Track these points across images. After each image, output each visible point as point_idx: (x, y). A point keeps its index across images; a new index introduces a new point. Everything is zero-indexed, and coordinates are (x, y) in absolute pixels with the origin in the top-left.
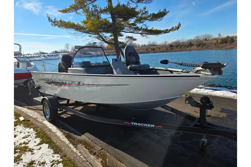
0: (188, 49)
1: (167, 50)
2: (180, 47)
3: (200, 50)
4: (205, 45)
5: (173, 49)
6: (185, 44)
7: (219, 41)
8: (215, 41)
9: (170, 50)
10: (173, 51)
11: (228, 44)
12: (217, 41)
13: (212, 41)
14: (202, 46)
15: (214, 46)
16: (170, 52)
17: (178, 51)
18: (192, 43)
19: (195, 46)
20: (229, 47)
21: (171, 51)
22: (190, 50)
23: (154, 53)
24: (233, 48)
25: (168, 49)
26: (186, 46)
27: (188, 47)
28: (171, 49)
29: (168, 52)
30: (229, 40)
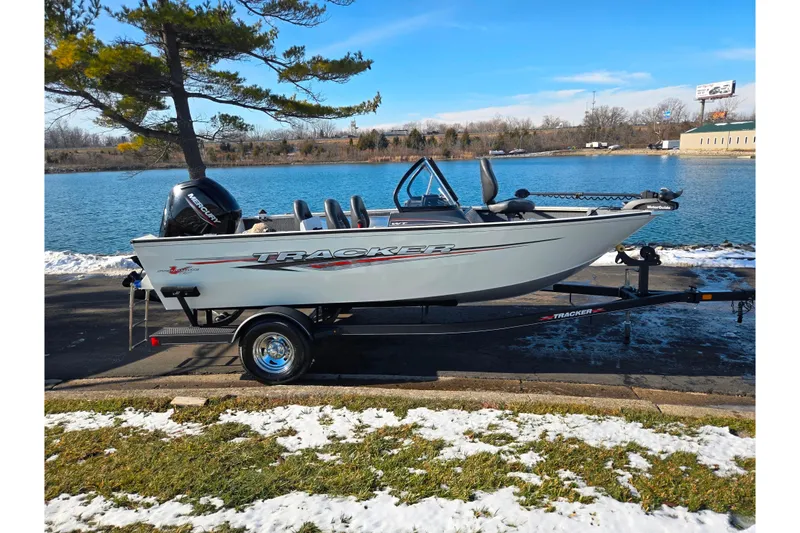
0: (280, 158)
1: (215, 160)
2: (257, 154)
3: (313, 163)
4: (323, 150)
5: (234, 159)
6: (268, 144)
7: (355, 142)
8: (345, 141)
9: (225, 162)
10: (234, 165)
11: (376, 150)
12: (351, 141)
13: (337, 140)
14: (316, 152)
15: (345, 153)
16: (224, 166)
17: (251, 165)
18: (289, 142)
19: (298, 153)
20: (379, 159)
21: (229, 166)
22: (288, 164)
23: (167, 168)
24: (388, 160)
25: (219, 156)
26: (271, 149)
27: (278, 154)
28: (229, 156)
29: (218, 166)
30: (377, 139)
